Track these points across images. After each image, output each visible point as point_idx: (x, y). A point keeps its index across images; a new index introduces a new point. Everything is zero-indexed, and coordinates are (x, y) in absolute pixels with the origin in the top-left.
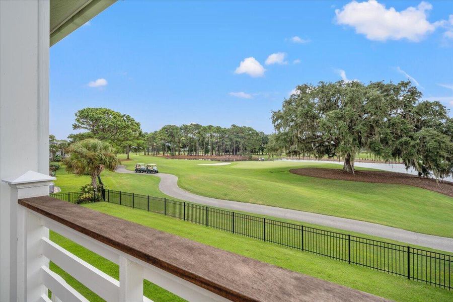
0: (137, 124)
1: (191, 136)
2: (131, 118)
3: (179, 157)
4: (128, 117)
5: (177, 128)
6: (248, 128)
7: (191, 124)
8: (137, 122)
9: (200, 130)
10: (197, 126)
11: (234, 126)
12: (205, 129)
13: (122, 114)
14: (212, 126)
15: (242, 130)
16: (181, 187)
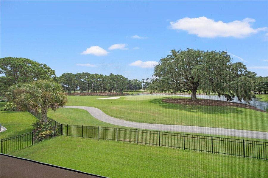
0: (53, 71)
1: (83, 80)
2: (47, 66)
3: (74, 94)
4: (45, 66)
5: (73, 75)
6: (120, 76)
7: (83, 73)
8: (53, 70)
9: (89, 77)
10: (87, 74)
11: (111, 74)
12: (93, 76)
13: (40, 63)
14: (97, 74)
15: (117, 76)
16: (112, 116)
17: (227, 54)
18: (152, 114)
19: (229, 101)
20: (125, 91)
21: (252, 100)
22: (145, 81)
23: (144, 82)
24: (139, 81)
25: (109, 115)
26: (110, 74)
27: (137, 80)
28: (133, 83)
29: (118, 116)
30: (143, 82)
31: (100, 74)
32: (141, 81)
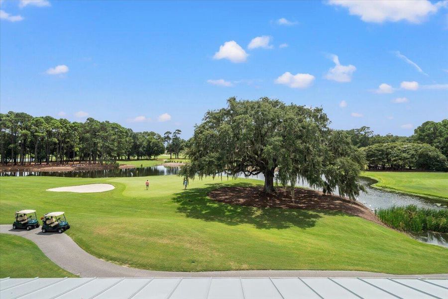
6: (114, 124)
7: (11, 113)
9: (28, 123)
10: (23, 117)
11: (90, 120)
12: (38, 123)
14: (52, 119)
15: (104, 126)
16: (100, 256)
17: (323, 112)
18: (188, 245)
19: (326, 194)
20: (124, 158)
21: (358, 194)
22: (171, 136)
23: (170, 139)
24: (159, 136)
25: (92, 253)
26: (88, 119)
27: (153, 134)
28: (143, 141)
29: (114, 254)
30: (168, 138)
31: (58, 119)
32: (163, 136)
